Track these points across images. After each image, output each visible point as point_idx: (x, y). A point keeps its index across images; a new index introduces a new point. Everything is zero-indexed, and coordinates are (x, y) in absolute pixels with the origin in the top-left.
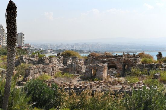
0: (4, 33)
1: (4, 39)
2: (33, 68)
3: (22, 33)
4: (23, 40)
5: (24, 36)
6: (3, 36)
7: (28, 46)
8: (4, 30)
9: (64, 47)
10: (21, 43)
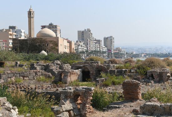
0: (92, 37)
1: (92, 43)
2: (6, 73)
3: (112, 37)
4: (113, 43)
5: (114, 40)
6: (91, 40)
7: (119, 50)
8: (92, 34)
9: (165, 50)
10: (111, 47)
